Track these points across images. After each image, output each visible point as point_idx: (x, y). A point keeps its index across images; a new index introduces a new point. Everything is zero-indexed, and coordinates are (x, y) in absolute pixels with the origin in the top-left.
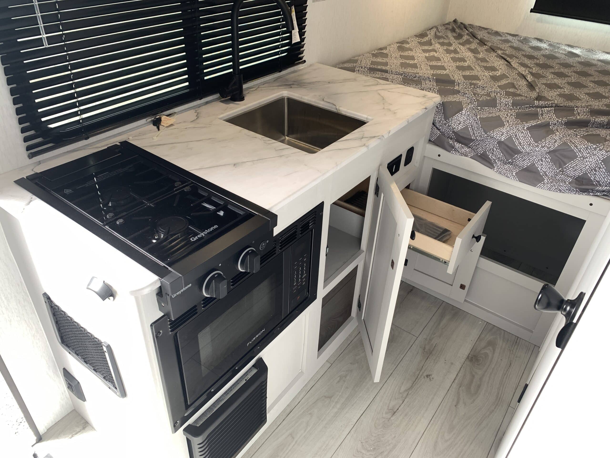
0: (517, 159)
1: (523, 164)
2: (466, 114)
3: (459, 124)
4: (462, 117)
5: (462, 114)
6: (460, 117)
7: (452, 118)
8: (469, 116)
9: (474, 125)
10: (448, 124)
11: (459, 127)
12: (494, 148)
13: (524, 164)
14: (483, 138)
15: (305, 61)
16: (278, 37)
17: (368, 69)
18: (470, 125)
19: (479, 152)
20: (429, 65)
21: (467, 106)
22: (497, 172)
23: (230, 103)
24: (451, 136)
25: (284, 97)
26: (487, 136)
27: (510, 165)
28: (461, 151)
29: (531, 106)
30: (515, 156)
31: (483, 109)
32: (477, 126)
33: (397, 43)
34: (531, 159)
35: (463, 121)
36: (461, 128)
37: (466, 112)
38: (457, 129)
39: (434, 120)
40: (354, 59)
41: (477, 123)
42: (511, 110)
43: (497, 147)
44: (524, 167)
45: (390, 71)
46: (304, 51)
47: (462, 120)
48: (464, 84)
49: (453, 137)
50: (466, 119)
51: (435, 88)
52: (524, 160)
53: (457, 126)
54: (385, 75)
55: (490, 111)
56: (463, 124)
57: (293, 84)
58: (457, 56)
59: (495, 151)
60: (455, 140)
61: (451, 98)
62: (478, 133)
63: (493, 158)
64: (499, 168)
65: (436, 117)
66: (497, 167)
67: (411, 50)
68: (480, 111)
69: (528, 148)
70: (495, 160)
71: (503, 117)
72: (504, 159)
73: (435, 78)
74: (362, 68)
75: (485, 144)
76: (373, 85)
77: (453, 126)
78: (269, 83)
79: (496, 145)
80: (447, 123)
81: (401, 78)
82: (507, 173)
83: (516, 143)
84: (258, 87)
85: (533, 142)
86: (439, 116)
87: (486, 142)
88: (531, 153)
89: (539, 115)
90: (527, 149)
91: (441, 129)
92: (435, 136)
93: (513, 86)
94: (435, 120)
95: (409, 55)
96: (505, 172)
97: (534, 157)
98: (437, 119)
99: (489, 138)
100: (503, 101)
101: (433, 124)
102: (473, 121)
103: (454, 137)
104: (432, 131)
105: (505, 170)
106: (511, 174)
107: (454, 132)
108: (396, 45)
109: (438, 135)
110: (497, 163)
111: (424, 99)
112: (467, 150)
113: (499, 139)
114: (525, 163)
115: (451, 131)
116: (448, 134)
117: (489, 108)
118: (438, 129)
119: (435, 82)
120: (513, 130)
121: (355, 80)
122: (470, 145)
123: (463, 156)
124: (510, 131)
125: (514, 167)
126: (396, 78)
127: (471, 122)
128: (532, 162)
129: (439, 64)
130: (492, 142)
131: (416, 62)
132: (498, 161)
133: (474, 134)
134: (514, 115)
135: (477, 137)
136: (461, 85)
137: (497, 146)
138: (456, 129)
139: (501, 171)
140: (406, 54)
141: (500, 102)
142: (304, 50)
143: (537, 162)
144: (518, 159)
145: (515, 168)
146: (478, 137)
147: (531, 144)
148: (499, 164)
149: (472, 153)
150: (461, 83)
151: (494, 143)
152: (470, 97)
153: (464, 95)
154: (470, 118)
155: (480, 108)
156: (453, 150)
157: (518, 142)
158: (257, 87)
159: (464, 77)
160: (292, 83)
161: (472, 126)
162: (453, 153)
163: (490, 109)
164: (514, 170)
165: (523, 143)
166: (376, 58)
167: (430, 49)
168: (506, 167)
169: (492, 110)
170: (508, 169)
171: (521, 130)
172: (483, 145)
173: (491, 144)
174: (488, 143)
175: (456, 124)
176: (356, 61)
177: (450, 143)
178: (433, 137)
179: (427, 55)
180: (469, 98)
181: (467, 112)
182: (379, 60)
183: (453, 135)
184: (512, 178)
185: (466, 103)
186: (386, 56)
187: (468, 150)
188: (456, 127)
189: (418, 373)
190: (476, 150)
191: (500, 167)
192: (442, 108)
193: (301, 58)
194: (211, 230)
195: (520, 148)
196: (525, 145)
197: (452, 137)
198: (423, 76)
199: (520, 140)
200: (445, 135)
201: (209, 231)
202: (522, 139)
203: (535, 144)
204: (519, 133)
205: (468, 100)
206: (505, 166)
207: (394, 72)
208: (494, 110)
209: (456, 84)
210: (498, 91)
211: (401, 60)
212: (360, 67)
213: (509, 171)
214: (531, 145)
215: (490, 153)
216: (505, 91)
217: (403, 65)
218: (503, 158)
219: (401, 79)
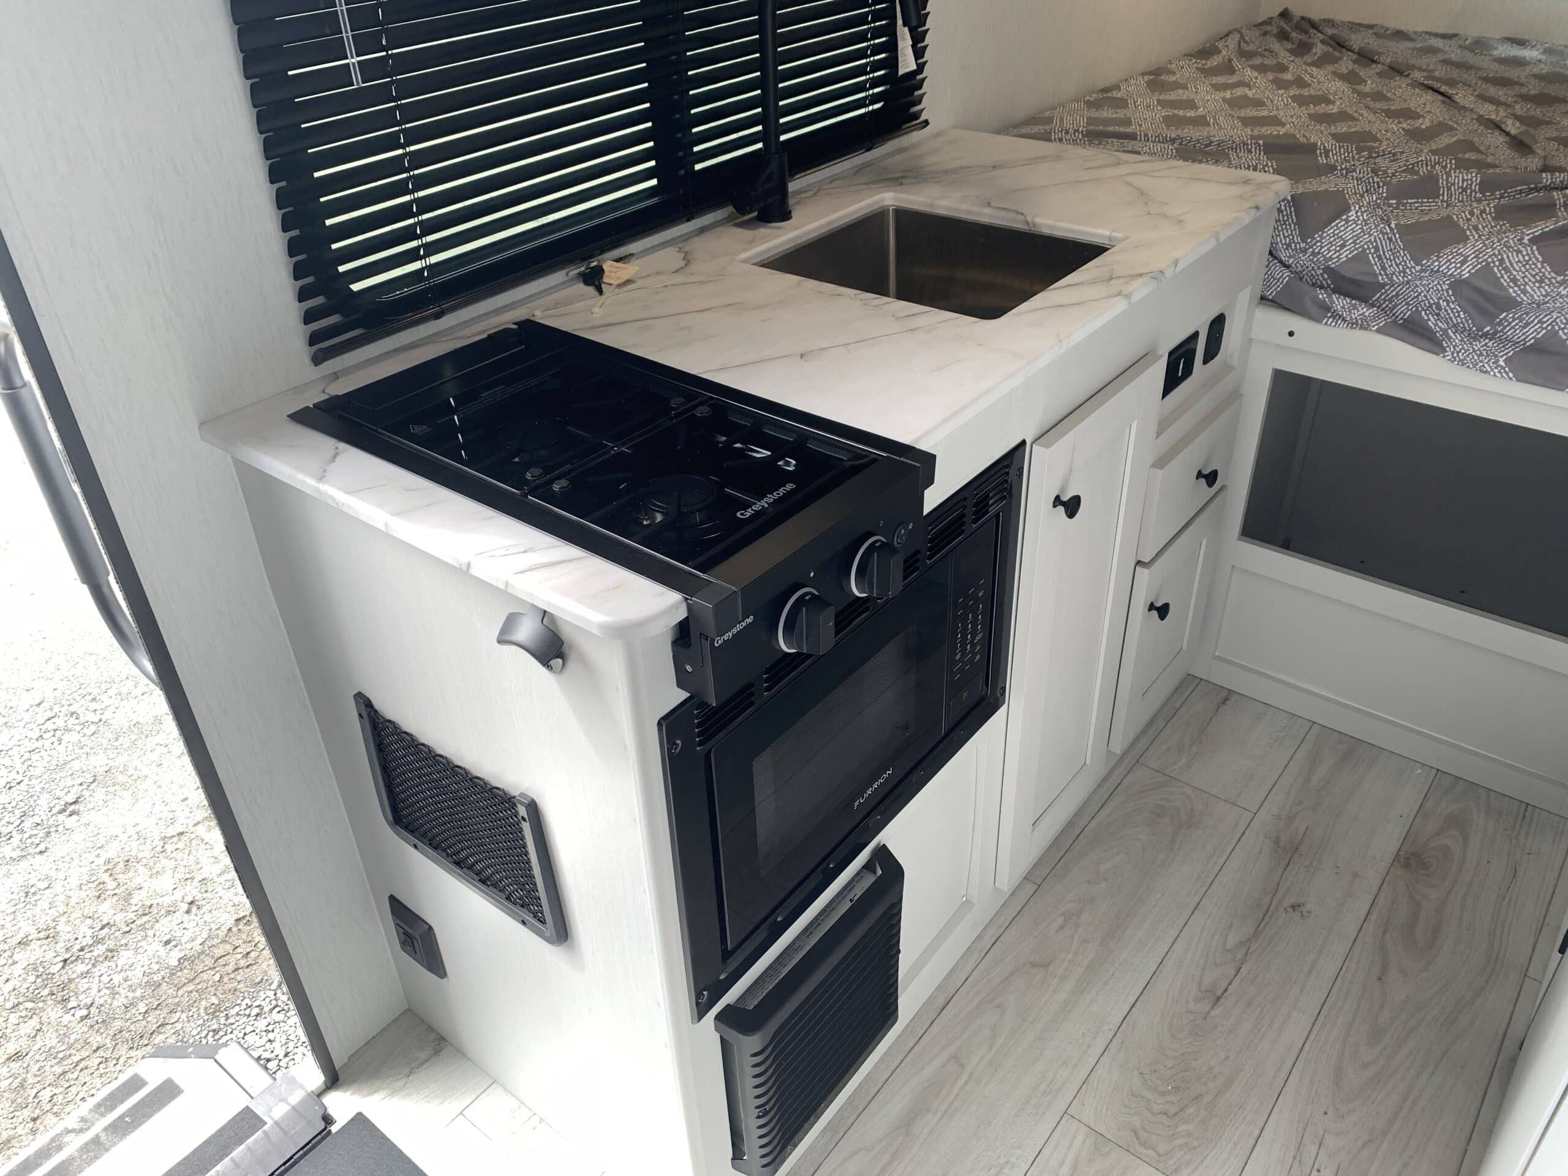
0: (1506, 323)
1: (1524, 337)
2: (1359, 220)
3: (1343, 246)
4: (1350, 228)
5: (1347, 221)
6: (1342, 228)
7: (1322, 234)
8: (1366, 224)
9: (1382, 246)
10: (1311, 250)
11: (1340, 255)
12: (1441, 302)
13: (1527, 334)
14: (1409, 277)
15: (926, 123)
16: (864, 61)
17: (1082, 134)
18: (1371, 246)
19: (1400, 314)
20: (1238, 118)
21: (1358, 200)
22: (1452, 362)
23: (761, 227)
24: (1321, 282)
25: (886, 208)
26: (1422, 271)
27: (1487, 341)
28: (1351, 317)
29: (1532, 186)
30: (1501, 317)
31: (1404, 205)
32: (1392, 246)
33: (1143, 74)
34: (1545, 320)
35: (1351, 238)
36: (1346, 256)
37: (1359, 214)
38: (1338, 261)
39: (1272, 243)
40: (1042, 115)
41: (1390, 239)
42: (1479, 201)
43: (1448, 298)
44: (1528, 344)
45: (1141, 135)
46: (925, 97)
47: (1348, 236)
48: (1342, 150)
49: (1327, 282)
50: (1360, 233)
51: (1267, 165)
52: (1527, 324)
53: (1335, 253)
54: (1130, 145)
55: (1423, 208)
56: (1352, 245)
57: (904, 177)
58: (1306, 92)
59: (1445, 309)
60: (1331, 289)
61: (1313, 185)
62: (1394, 265)
63: (1440, 327)
64: (1458, 350)
65: (1276, 236)
66: (1452, 350)
67: (1185, 87)
68: (1397, 208)
69: (1537, 290)
70: (1445, 331)
71: (1461, 220)
72: (1471, 326)
73: (1261, 142)
74: (1067, 132)
75: (1415, 293)
76: (1107, 166)
77: (1325, 253)
78: (844, 178)
79: (1447, 292)
80: (1309, 249)
81: (1172, 150)
82: (1481, 362)
83: (1502, 280)
84: (819, 190)
85: (1549, 273)
86: (1285, 231)
87: (1417, 286)
88: (1547, 302)
89: (1558, 207)
90: (1535, 293)
91: (1293, 265)
92: (1278, 284)
93: (1471, 146)
94: (1277, 243)
95: (1180, 100)
96: (1475, 360)
97: (1553, 314)
98: (1281, 240)
99: (1427, 274)
100: (1456, 181)
101: (1271, 253)
102: (1378, 235)
103: (1329, 282)
104: (1269, 273)
105: (1476, 354)
106: (1493, 363)
107: (1327, 270)
108: (1142, 81)
109: (1285, 281)
110: (1452, 338)
111: (1247, 188)
112: (1367, 314)
113: (1456, 273)
114: (1530, 332)
115: (1319, 268)
116: (1312, 275)
117: (1420, 200)
118: (1285, 265)
119: (1262, 153)
120: (1491, 247)
121: (1058, 158)
122: (1374, 299)
123: (1355, 328)
124: (1484, 251)
125: (1501, 346)
126: (1159, 150)
127: (1375, 238)
128: (1549, 328)
129: (1265, 113)
130: (1436, 285)
131: (1203, 114)
132: (1454, 333)
133: (1383, 268)
134: (1490, 213)
135: (1394, 276)
136: (1333, 155)
137: (1448, 295)
138: (1334, 261)
139: (1465, 359)
140: (1172, 96)
141: (1447, 185)
142: (925, 93)
143: (1563, 326)
144: (1510, 323)
145: (1503, 347)
146: (1397, 277)
147: (1546, 278)
148: (1457, 341)
149: (1380, 319)
150: (1332, 150)
151: (1441, 287)
152: (1364, 177)
153: (1347, 174)
154: (1370, 228)
155: (1394, 202)
156: (1329, 315)
157: (1509, 277)
158: (816, 189)
159: (1335, 136)
160: (901, 174)
161: (1377, 248)
162: (1329, 323)
163: (1422, 202)
164: (1499, 352)
165: (1523, 278)
166: (1097, 110)
167: (1230, 82)
168: (1476, 345)
169: (1427, 206)
170: (1484, 350)
171: (1516, 246)
172: (1409, 297)
173: (1431, 290)
174: (1423, 289)
175: (1334, 247)
176: (1050, 120)
177: (1321, 296)
178: (1271, 288)
179: (1228, 95)
180: (1364, 179)
181: (1362, 213)
182: (1107, 113)
183: (1324, 279)
184: (1498, 374)
185: (1356, 194)
186: (1122, 103)
187: (1368, 312)
188: (1333, 255)
189: (1267, 900)
190: (1391, 312)
191: (1460, 347)
192: (1293, 209)
193: (916, 116)
194: (782, 494)
195: (1515, 292)
196: (1530, 283)
197: (1324, 282)
198: (1229, 141)
199: (1513, 271)
200: (1304, 280)
201: (776, 495)
202: (1520, 268)
203: (1555, 278)
204: (1510, 254)
205: (1360, 187)
206: (1474, 343)
207: (1152, 136)
208: (1434, 204)
209: (1321, 153)
210: (1435, 160)
211: (1164, 110)
212: (1062, 132)
213: (1488, 355)
214: (1546, 281)
215: (1430, 315)
216: (1454, 159)
217: (1169, 121)
218: (1469, 325)
219: (1174, 151)
